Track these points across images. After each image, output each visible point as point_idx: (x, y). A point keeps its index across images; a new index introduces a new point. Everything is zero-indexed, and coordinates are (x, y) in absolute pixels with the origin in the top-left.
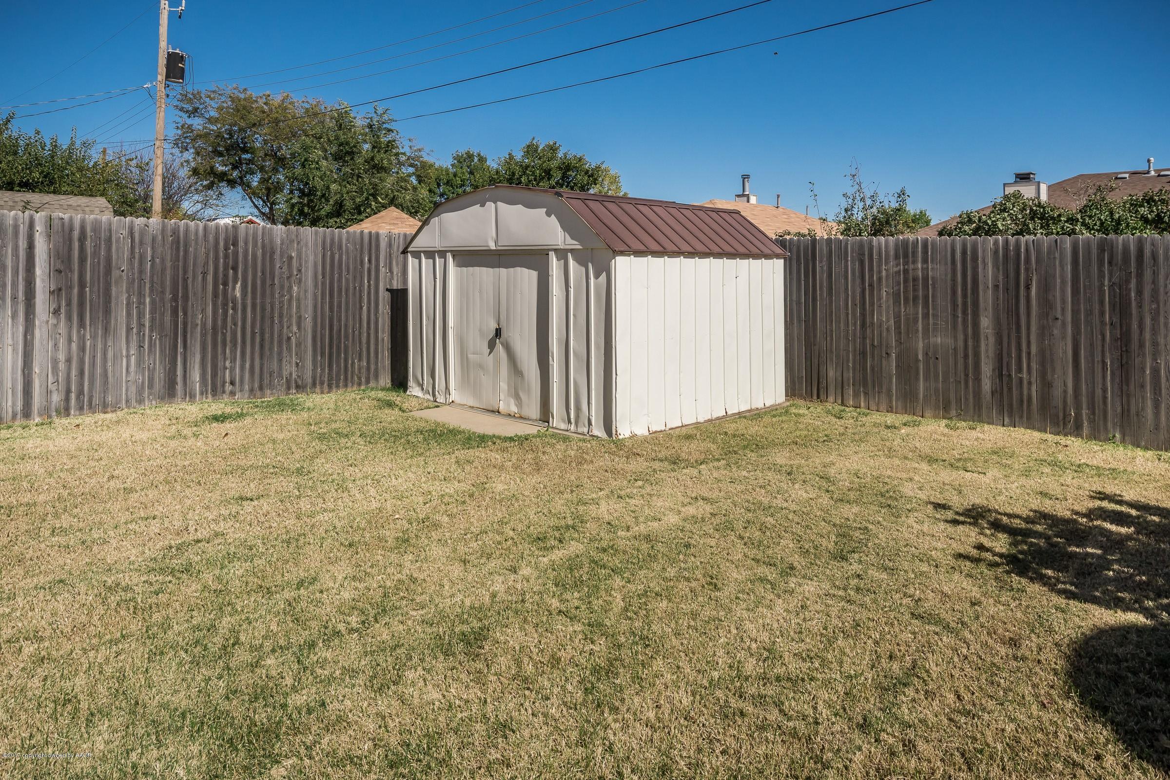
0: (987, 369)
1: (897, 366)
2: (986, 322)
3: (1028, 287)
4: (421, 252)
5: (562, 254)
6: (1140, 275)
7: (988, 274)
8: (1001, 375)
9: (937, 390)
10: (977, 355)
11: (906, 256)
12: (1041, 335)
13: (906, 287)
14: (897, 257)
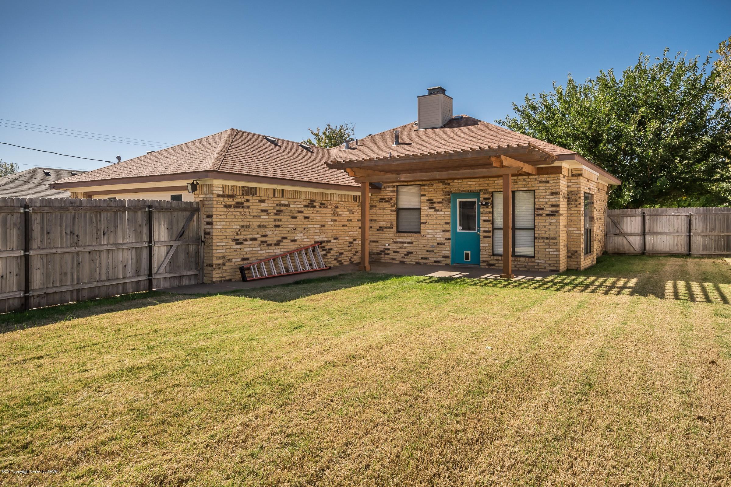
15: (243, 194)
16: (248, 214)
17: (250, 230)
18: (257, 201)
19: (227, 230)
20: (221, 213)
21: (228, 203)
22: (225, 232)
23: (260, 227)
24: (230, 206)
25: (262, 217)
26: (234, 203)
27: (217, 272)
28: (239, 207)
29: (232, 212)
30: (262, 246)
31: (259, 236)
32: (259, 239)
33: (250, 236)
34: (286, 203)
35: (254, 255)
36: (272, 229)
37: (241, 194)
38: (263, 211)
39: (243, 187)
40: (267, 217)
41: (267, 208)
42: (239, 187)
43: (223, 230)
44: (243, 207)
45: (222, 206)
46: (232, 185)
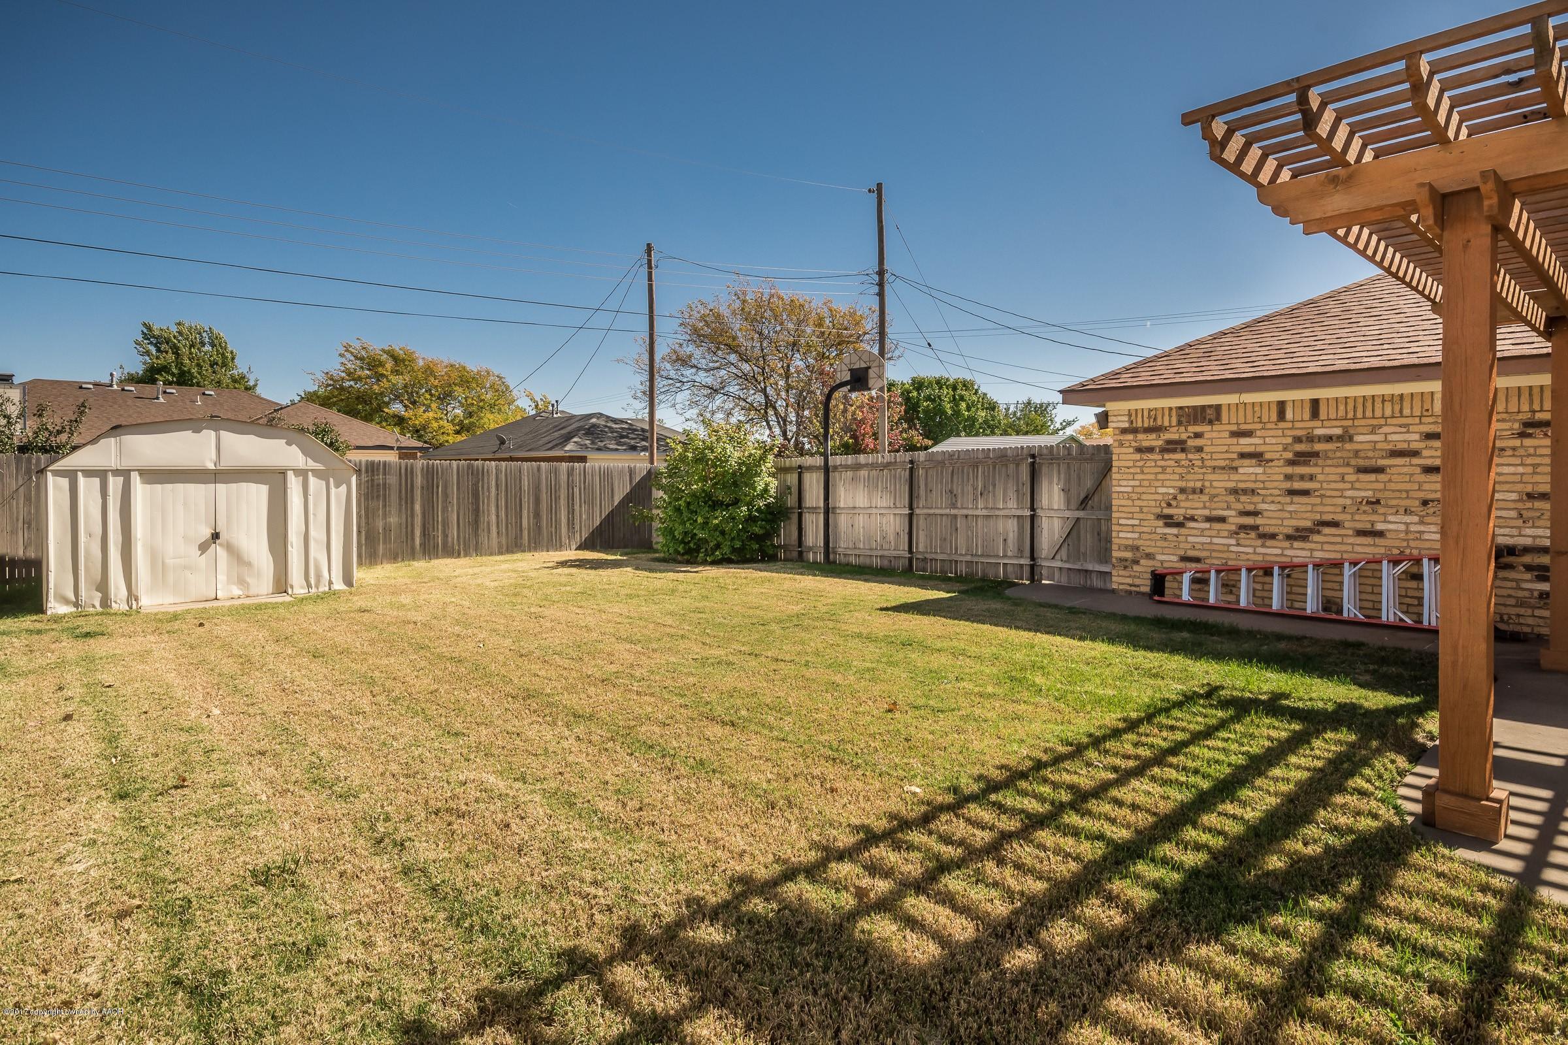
0: (418, 533)
1: (366, 539)
2: (418, 507)
3: (438, 487)
4: (77, 470)
5: (299, 472)
6: (483, 480)
7: (419, 480)
8: (424, 535)
9: (390, 549)
10: (413, 525)
11: (373, 471)
12: (443, 512)
13: (372, 490)
14: (367, 472)
15: (1180, 423)
16: (1199, 463)
17: (1205, 498)
18: (1227, 434)
19: (1144, 497)
20: (1131, 464)
21: (1146, 444)
22: (1139, 499)
23: (1235, 492)
24: (1150, 450)
25: (1241, 470)
26: (1160, 443)
27: (1121, 573)
28: (1174, 451)
29: (1156, 461)
30: (1242, 535)
31: (1233, 513)
32: (1231, 520)
33: (1207, 512)
34: (1339, 431)
35: (1214, 554)
36: (1279, 499)
37: (1174, 423)
38: (1243, 456)
39: (1181, 408)
40: (1260, 470)
41: (1260, 449)
42: (1170, 409)
43: (1135, 496)
44: (1183, 450)
45: (1131, 450)
46: (1152, 407)
